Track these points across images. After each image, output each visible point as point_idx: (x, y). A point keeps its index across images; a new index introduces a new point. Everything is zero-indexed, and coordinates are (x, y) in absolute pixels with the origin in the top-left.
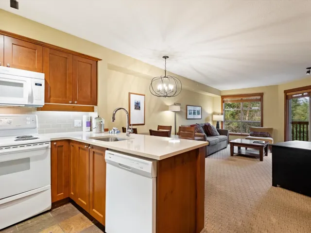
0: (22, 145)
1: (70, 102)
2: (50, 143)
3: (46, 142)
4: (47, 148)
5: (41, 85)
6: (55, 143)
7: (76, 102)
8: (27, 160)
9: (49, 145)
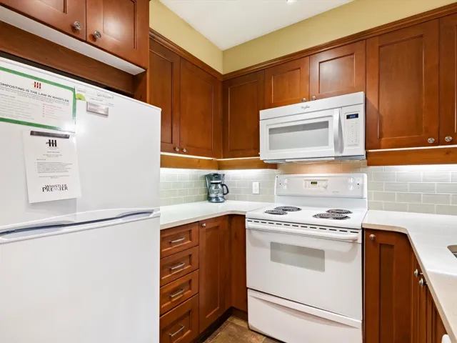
0: (323, 227)
1: (431, 140)
2: (360, 232)
3: (354, 230)
4: (354, 241)
5: (357, 116)
6: (372, 236)
7: (448, 139)
8: (320, 254)
9: (359, 236)
